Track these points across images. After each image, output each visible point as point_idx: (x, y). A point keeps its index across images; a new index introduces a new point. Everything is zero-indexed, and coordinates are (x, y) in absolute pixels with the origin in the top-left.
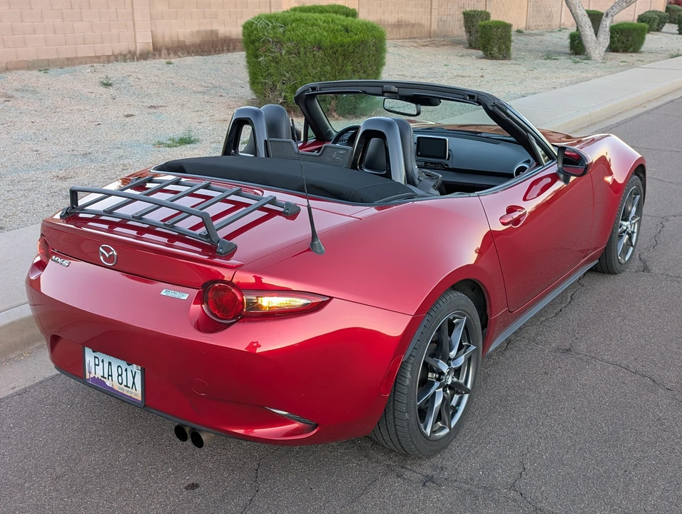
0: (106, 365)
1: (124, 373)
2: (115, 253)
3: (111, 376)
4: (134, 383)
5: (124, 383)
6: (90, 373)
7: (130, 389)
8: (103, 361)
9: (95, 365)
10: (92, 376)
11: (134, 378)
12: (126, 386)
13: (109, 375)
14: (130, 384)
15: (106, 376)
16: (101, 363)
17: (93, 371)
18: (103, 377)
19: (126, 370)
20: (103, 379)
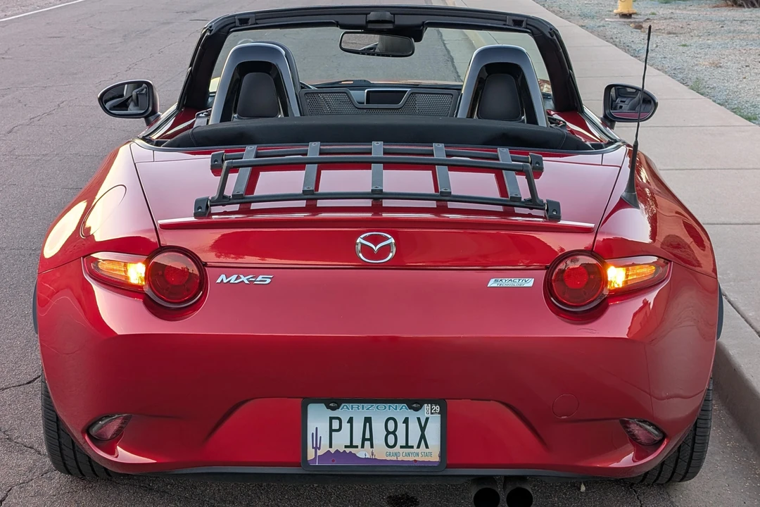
0: (358, 426)
1: (401, 427)
2: (392, 240)
3: (371, 439)
4: (423, 437)
5: (402, 442)
6: (316, 448)
7: (415, 450)
8: (351, 421)
9: (331, 430)
10: (320, 453)
11: (423, 429)
12: (407, 446)
13: (364, 440)
14: (414, 441)
15: (357, 441)
16: (346, 426)
17: (325, 442)
18: (351, 446)
19: (406, 421)
20: (348, 450)
